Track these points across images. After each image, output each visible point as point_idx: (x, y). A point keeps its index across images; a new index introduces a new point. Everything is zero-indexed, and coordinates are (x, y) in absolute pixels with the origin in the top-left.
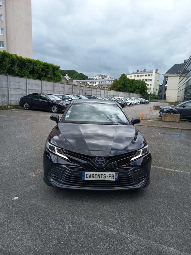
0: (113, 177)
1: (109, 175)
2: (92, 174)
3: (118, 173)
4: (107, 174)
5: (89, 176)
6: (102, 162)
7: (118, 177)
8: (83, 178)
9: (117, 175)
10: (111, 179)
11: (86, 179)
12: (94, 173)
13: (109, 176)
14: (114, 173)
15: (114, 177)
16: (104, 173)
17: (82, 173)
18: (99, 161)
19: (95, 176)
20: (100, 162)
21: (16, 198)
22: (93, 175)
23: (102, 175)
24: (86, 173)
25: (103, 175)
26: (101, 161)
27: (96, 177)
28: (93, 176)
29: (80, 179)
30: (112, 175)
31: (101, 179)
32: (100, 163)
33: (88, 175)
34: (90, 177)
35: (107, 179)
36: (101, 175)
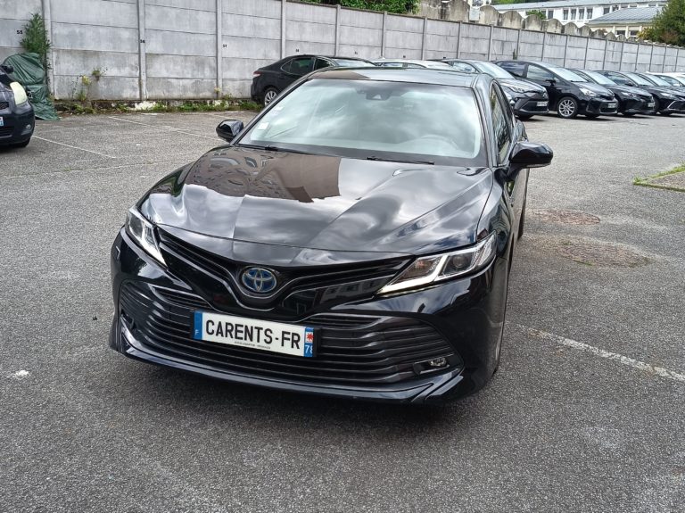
0: (295, 343)
1: (284, 333)
2: (227, 324)
3: (314, 331)
4: (278, 328)
5: (215, 328)
6: (267, 285)
7: (314, 344)
8: (197, 331)
9: (309, 337)
10: (288, 349)
11: (206, 337)
12: (234, 320)
13: (283, 339)
14: (300, 330)
15: (301, 344)
16: (265, 324)
17: (192, 315)
18: (255, 279)
19: (237, 331)
20: (258, 283)
21: (23, 373)
22: (229, 328)
23: (259, 329)
24: (206, 316)
25: (262, 332)
26: (262, 279)
27: (239, 335)
28: (231, 330)
29: (187, 336)
30: (294, 334)
31: (254, 344)
32: (259, 289)
33: (214, 326)
34: (219, 332)
35: (276, 347)
36: (255, 331)
